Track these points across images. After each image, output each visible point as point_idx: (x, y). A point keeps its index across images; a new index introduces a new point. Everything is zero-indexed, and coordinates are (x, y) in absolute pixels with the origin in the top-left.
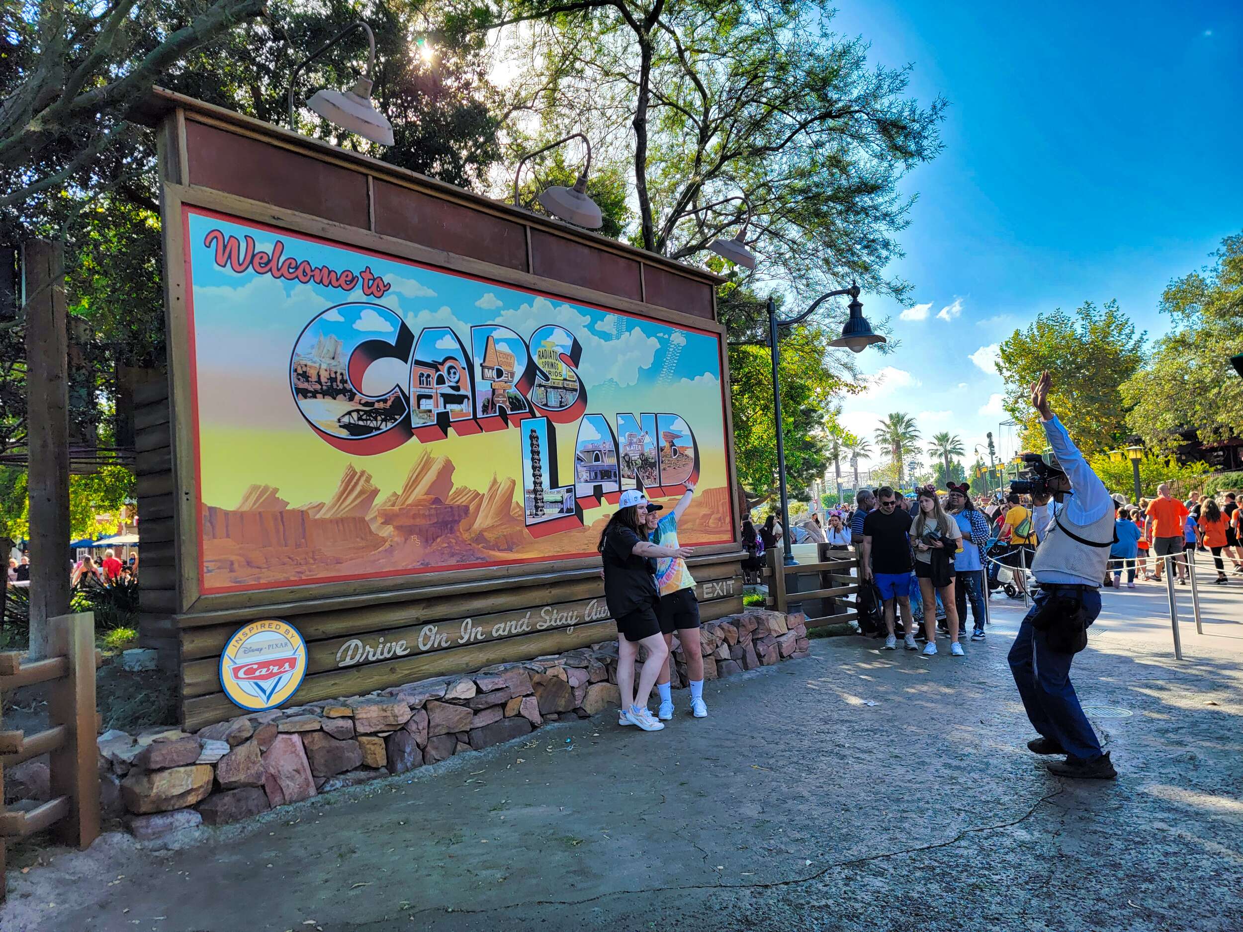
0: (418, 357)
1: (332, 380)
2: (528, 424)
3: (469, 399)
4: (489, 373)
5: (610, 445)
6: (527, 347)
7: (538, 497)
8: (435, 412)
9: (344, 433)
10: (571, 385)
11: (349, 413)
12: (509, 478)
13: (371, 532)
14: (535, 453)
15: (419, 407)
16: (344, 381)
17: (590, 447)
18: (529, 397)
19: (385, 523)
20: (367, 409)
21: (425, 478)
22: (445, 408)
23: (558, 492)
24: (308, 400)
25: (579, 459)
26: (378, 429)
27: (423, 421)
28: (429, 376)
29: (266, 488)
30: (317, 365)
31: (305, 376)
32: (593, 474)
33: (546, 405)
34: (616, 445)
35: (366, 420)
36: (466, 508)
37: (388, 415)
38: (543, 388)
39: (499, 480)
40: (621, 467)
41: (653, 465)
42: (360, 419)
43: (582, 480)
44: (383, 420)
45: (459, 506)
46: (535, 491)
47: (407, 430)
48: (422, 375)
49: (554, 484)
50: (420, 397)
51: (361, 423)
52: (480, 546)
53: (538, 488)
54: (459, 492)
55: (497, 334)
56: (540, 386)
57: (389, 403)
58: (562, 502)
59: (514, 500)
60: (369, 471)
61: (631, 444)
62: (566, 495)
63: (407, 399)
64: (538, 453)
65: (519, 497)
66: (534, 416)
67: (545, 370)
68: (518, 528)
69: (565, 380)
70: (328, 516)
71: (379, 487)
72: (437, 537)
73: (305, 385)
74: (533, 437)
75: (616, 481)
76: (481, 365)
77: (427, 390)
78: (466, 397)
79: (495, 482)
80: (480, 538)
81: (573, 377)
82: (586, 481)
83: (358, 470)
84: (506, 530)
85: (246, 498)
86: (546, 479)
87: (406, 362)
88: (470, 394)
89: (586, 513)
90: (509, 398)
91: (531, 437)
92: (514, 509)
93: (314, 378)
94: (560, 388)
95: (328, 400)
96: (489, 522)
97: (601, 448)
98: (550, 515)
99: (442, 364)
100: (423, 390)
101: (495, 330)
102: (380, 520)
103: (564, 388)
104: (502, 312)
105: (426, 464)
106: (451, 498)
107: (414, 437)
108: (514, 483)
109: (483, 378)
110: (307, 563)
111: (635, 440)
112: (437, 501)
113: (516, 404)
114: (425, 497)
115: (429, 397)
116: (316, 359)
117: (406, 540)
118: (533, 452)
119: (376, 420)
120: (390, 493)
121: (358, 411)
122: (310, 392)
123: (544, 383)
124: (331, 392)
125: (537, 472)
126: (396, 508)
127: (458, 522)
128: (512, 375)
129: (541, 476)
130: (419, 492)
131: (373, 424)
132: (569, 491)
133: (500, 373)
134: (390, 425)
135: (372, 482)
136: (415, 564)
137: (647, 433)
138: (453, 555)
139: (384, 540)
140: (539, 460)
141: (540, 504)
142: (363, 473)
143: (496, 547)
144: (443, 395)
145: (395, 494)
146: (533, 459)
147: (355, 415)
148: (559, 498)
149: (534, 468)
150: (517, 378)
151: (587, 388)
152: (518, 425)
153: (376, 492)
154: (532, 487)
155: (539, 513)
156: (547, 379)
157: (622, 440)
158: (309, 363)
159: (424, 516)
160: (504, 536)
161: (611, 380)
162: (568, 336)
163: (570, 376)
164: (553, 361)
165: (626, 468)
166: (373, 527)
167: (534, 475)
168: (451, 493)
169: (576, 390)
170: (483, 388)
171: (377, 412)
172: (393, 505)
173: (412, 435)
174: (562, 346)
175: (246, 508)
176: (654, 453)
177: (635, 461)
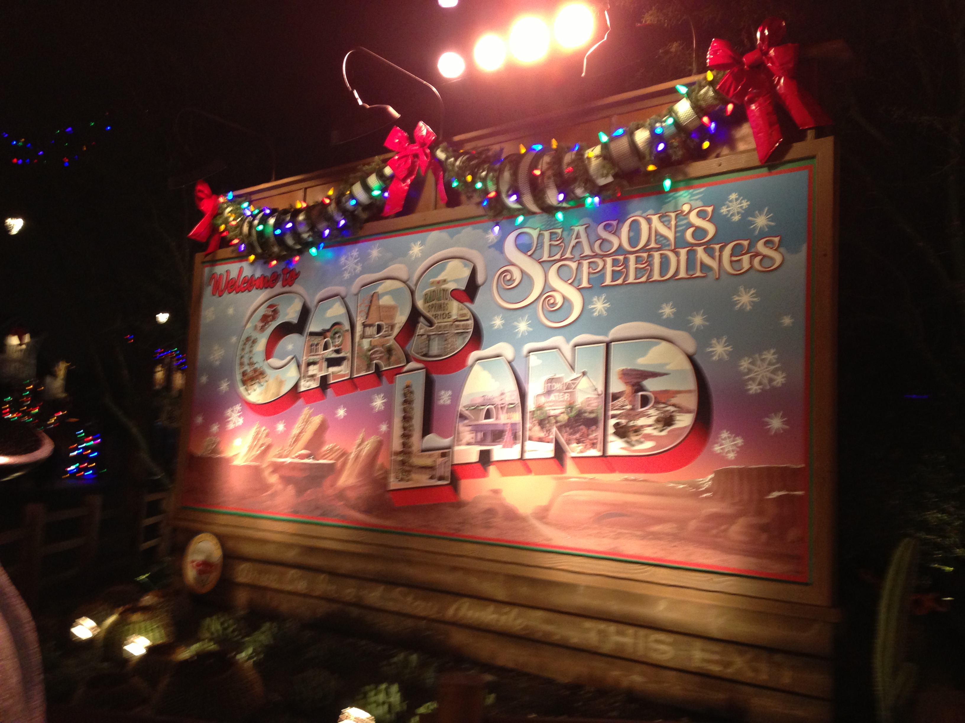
0: (312, 329)
2: (403, 379)
3: (348, 360)
4: (369, 331)
5: (513, 395)
6: (412, 293)
7: (406, 459)
8: (319, 376)
10: (462, 326)
13: (263, 479)
14: (407, 410)
15: (307, 373)
17: (479, 401)
18: (408, 349)
19: (274, 472)
21: (305, 436)
22: (327, 371)
23: (431, 455)
25: (462, 416)
27: (308, 385)
28: (317, 344)
32: (480, 435)
33: (428, 355)
34: (523, 395)
36: (333, 466)
38: (426, 336)
40: (528, 425)
41: (592, 422)
43: (464, 442)
46: (403, 453)
48: (313, 343)
50: (308, 365)
52: (341, 503)
53: (407, 450)
54: (331, 449)
55: (380, 289)
56: (423, 333)
58: (434, 468)
61: (549, 392)
62: (440, 460)
63: (299, 368)
64: (411, 410)
65: (384, 459)
67: (429, 315)
68: (380, 491)
69: (455, 320)
70: (241, 464)
72: (308, 489)
74: (408, 393)
75: (517, 446)
76: (363, 324)
77: (315, 357)
78: (346, 358)
79: (363, 441)
80: (341, 495)
81: (465, 315)
82: (470, 444)
87: (303, 336)
88: (349, 355)
89: (464, 483)
91: (405, 393)
92: (379, 470)
96: (354, 480)
97: (497, 401)
98: (418, 481)
99: (329, 331)
100: (311, 357)
101: (380, 284)
102: (270, 469)
106: (323, 454)
107: (301, 400)
108: (381, 443)
109: (363, 337)
111: (559, 386)
115: (316, 363)
117: (285, 488)
123: (428, 329)
125: (408, 432)
127: (324, 478)
128: (392, 327)
129: (411, 436)
130: (300, 448)
132: (443, 455)
133: (379, 329)
136: (289, 509)
137: (584, 374)
139: (270, 486)
140: (412, 418)
141: (408, 468)
144: (327, 360)
148: (430, 462)
149: (405, 427)
150: (396, 331)
151: (484, 325)
152: (391, 381)
153: (269, 446)
154: (399, 449)
155: (406, 478)
156: (432, 324)
157: (533, 388)
159: (301, 469)
160: (366, 498)
163: (462, 315)
164: (442, 301)
165: (537, 428)
166: (265, 474)
167: (403, 436)
168: (323, 450)
169: (467, 331)
172: (280, 458)
173: (300, 398)
174: (456, 281)
176: (596, 404)
177: (556, 416)
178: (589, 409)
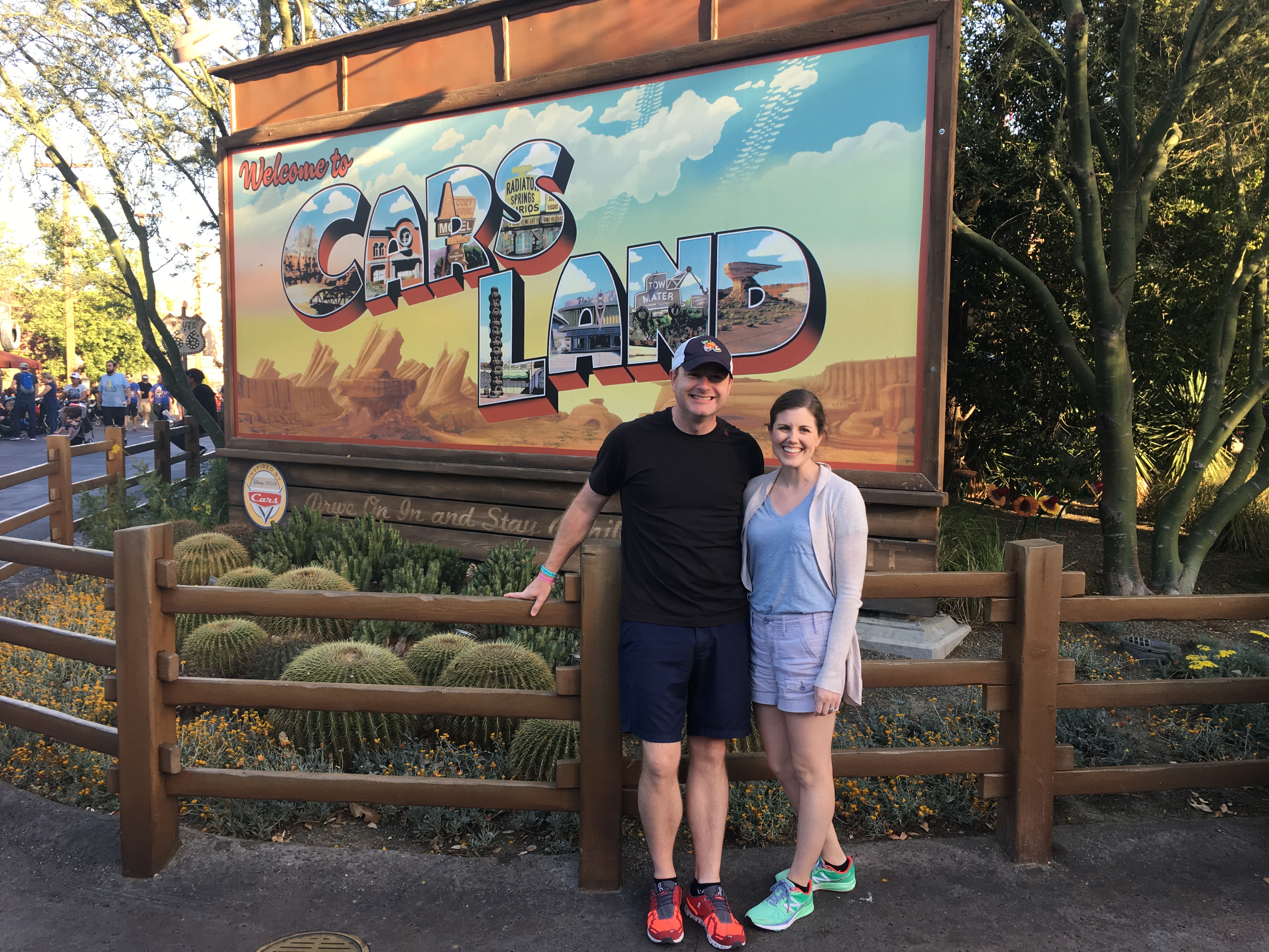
0: (374, 228)
1: (307, 265)
2: (487, 282)
3: (421, 262)
4: (443, 228)
5: (611, 296)
6: (492, 182)
7: (496, 371)
8: (386, 282)
9: (313, 313)
10: (551, 219)
11: (318, 294)
12: (461, 350)
13: (332, 402)
14: (495, 317)
15: (372, 280)
16: (315, 265)
17: (575, 303)
18: (491, 247)
19: (344, 393)
20: (330, 288)
21: (375, 352)
22: (396, 276)
23: (523, 366)
24: (292, 287)
25: (556, 321)
26: (338, 306)
27: (375, 293)
28: (382, 245)
29: (268, 361)
30: (298, 255)
31: (289, 266)
32: (577, 342)
33: (513, 254)
34: (623, 295)
35: (330, 298)
36: (413, 383)
37: (346, 291)
38: (510, 232)
39: (449, 353)
40: (629, 328)
41: (698, 322)
42: (325, 298)
43: (559, 350)
44: (342, 297)
45: (406, 381)
46: (492, 365)
47: (361, 305)
48: (376, 244)
49: (518, 355)
50: (373, 269)
51: (326, 302)
52: (426, 424)
53: (497, 361)
54: (407, 366)
55: (454, 178)
56: (506, 229)
57: (348, 279)
58: (527, 380)
59: (466, 376)
60: (331, 346)
61: (650, 292)
62: (534, 371)
63: (362, 273)
64: (499, 317)
65: (472, 372)
66: (496, 270)
67: (513, 207)
68: (469, 409)
69: (543, 213)
70: (303, 385)
71: (338, 361)
72: (385, 411)
73: (290, 274)
74: (494, 298)
75: (618, 352)
76: (436, 220)
77: (380, 260)
78: (419, 260)
79: (445, 354)
80: (426, 416)
81: (555, 206)
82: (566, 352)
83: (323, 346)
84: (455, 410)
85: (258, 369)
86: (507, 350)
87: (363, 236)
88: (422, 257)
89: (562, 395)
90: (466, 253)
91: (491, 298)
92: (466, 385)
93: (296, 267)
94: (535, 227)
95: (305, 284)
96: (436, 399)
97: (595, 302)
98: (510, 395)
99: (395, 229)
100: (376, 261)
101: (453, 172)
102: (339, 391)
103: (541, 225)
104: (463, 148)
105: (377, 337)
106: (401, 373)
107: (368, 310)
108: (467, 355)
109: (437, 236)
110: (291, 423)
111: (661, 284)
112: (385, 374)
113: (474, 258)
114: (375, 370)
115: (381, 267)
116: (298, 249)
117: (358, 411)
118: (492, 317)
119: (337, 298)
120: (346, 366)
121: (324, 291)
122: (293, 279)
123: (512, 224)
124: (306, 277)
125: (496, 342)
126: (351, 380)
127: (404, 397)
128: (472, 223)
129: (501, 346)
130: (370, 366)
131: (334, 302)
132: (537, 365)
133: (456, 225)
134: (348, 301)
135: (333, 355)
136: (365, 435)
137: (689, 270)
138: (398, 430)
139: (341, 410)
140: (500, 326)
141: (498, 382)
142: (327, 347)
143: (443, 428)
144: (395, 263)
145: (350, 367)
146: (491, 326)
147: (322, 295)
148: (523, 374)
149: (492, 336)
150: (476, 228)
151: (577, 217)
152: (475, 284)
153: (335, 365)
154: (488, 360)
155: (496, 392)
156: (516, 217)
157: (634, 288)
158: (293, 254)
159: (374, 389)
160: (453, 416)
161: (622, 197)
162: (552, 149)
163: (551, 207)
164: (527, 191)
165: (639, 331)
166: (334, 397)
167: (492, 345)
168: (399, 366)
169: (558, 225)
170: (437, 245)
171: (338, 289)
172: (349, 377)
173: (365, 308)
174: (541, 167)
175: (257, 377)
176: (702, 302)
177: (659, 318)
178: (695, 308)
